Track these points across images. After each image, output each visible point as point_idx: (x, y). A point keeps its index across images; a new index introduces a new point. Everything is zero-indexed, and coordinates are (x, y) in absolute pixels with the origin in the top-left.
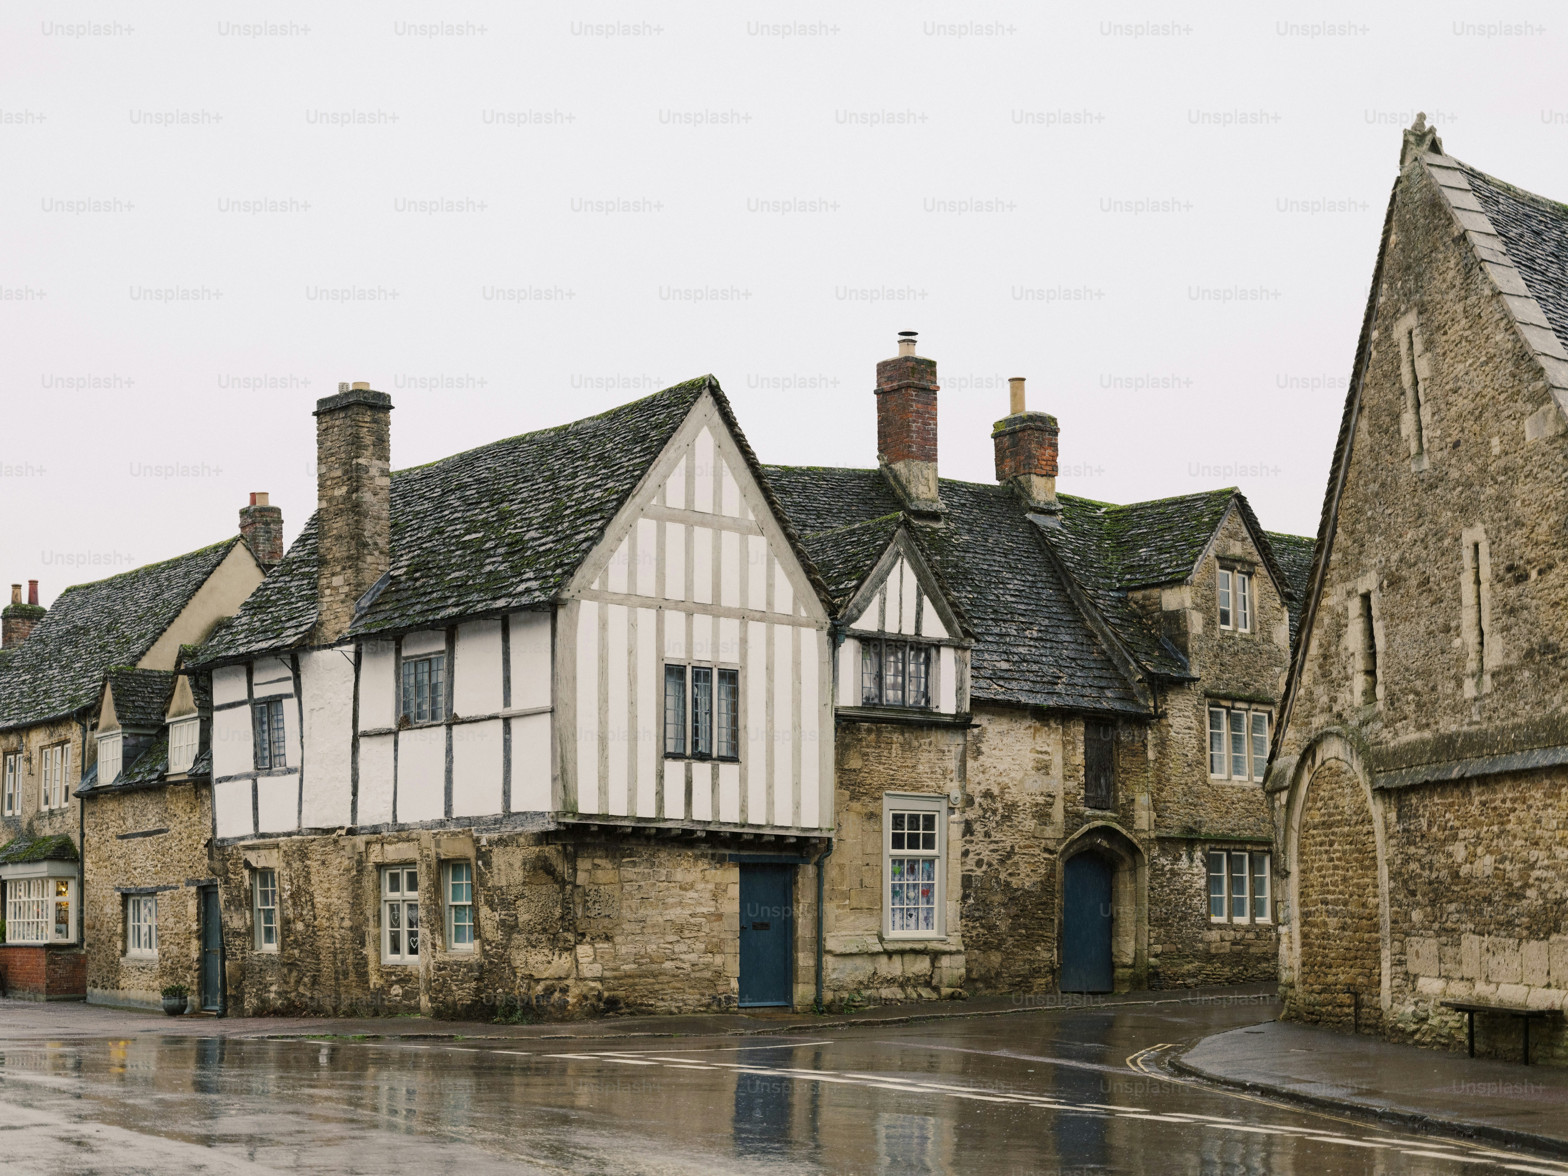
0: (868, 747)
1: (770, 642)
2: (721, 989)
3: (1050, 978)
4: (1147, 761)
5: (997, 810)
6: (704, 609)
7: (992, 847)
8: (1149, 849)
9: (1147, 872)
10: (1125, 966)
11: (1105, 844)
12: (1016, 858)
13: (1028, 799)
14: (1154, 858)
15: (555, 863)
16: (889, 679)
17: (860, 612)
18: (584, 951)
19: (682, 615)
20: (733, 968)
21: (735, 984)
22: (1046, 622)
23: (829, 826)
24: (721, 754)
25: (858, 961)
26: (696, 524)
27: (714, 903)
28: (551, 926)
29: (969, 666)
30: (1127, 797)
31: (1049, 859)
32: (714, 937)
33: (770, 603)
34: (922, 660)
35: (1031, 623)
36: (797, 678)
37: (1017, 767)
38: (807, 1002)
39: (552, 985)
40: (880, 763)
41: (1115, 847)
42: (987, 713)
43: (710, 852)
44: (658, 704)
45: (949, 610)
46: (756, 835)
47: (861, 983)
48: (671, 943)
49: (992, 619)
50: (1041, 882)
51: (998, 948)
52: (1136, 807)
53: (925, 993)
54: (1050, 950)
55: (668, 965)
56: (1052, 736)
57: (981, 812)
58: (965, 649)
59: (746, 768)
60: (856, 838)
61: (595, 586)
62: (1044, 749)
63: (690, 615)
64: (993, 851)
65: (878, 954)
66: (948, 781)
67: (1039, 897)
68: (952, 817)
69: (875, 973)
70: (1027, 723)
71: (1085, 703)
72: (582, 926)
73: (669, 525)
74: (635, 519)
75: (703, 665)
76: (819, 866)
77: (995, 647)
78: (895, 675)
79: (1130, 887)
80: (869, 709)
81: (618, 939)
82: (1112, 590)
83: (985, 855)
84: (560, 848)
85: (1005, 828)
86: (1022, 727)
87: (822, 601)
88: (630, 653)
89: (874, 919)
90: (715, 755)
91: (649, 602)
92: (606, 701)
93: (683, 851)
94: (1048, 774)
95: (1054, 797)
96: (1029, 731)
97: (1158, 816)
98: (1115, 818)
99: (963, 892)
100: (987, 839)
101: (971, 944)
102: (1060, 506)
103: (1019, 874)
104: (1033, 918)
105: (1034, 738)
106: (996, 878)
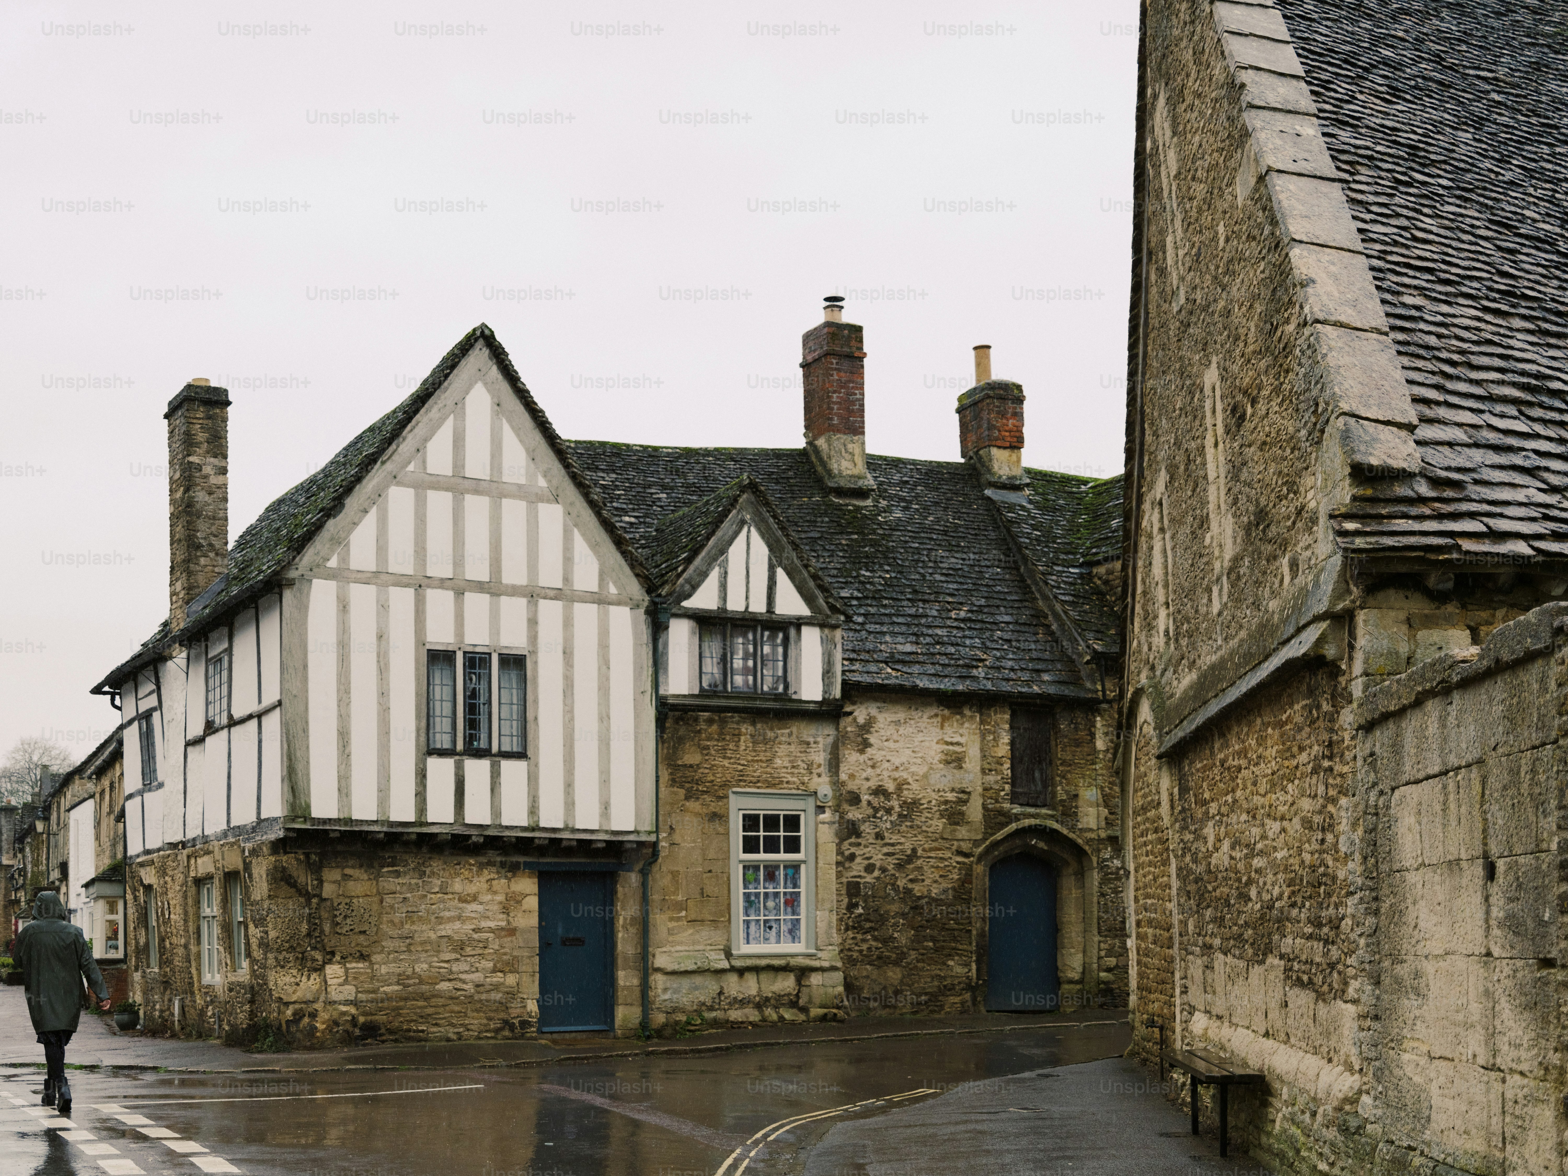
0: (708, 739)
1: (568, 623)
2: (514, 1012)
3: (968, 996)
4: (1095, 751)
5: (892, 808)
6: (480, 587)
7: (885, 850)
8: (1099, 851)
9: (1096, 876)
10: (1071, 982)
11: (1042, 845)
12: (919, 862)
13: (935, 795)
14: (1105, 860)
15: (295, 874)
16: (738, 663)
17: (694, 588)
18: (333, 971)
19: (451, 594)
20: (531, 989)
21: (532, 1007)
22: (983, 602)
23: (648, 828)
24: (503, 749)
25: (698, 980)
26: (468, 491)
27: (505, 916)
28: (299, 944)
29: (839, 647)
30: (1067, 793)
31: (964, 863)
32: (505, 954)
33: (567, 579)
34: (779, 641)
35: (961, 604)
36: (605, 662)
37: (919, 761)
38: (630, 1025)
39: (302, 1009)
40: (725, 758)
41: (1056, 849)
42: (876, 700)
43: (499, 859)
44: (417, 694)
45: (811, 584)
46: (551, 839)
47: (704, 1004)
48: (448, 962)
49: (909, 600)
50: (954, 889)
51: (896, 963)
52: (1080, 803)
53: (788, 1014)
54: (967, 965)
55: (444, 986)
56: (966, 725)
57: (870, 811)
58: (834, 627)
59: (537, 765)
60: (694, 841)
61: (333, 563)
62: (955, 740)
63: (459, 593)
64: (888, 854)
65: (723, 971)
66: (815, 776)
68: (822, 816)
69: (721, 993)
70: (934, 711)
71: (1007, 687)
72: (330, 943)
73: (431, 495)
74: (387, 487)
75: (478, 650)
76: (644, 873)
77: (904, 629)
78: (745, 659)
79: (1075, 893)
80: (708, 697)
81: (376, 958)
82: (1074, 567)
83: (878, 859)
84: (302, 857)
85: (903, 828)
86: (925, 717)
87: (637, 575)
88: (380, 637)
89: (718, 932)
90: (495, 749)
91: (405, 580)
92: (348, 692)
93: (463, 859)
94: (961, 768)
95: (969, 793)
96: (935, 720)
97: (1111, 813)
98: (1052, 816)
99: (846, 900)
100: (879, 841)
101: (860, 958)
102: (1028, 481)
103: (923, 880)
104: (943, 929)
105: (942, 727)
106: (893, 885)
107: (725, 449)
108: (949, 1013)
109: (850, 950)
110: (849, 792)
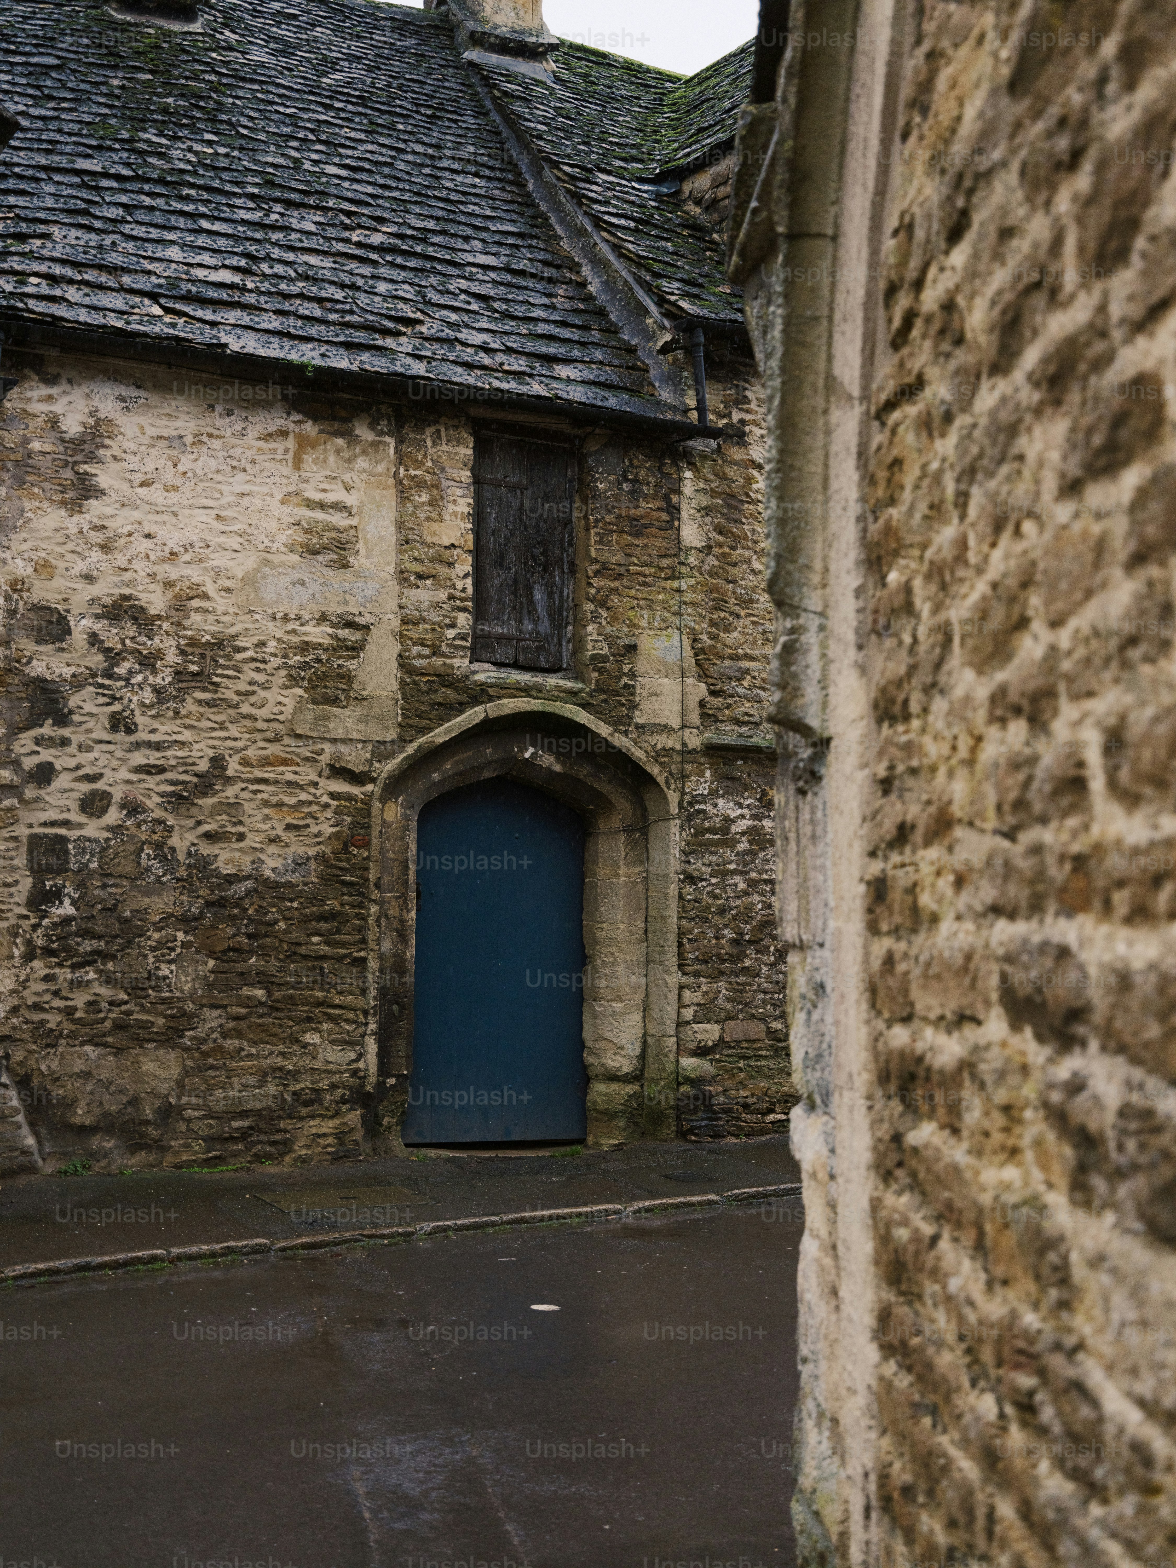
3: (354, 1117)
4: (678, 549)
5: (159, 655)
7: (139, 758)
8: (684, 777)
10: (613, 1077)
11: (548, 761)
12: (231, 792)
13: (276, 630)
14: (696, 799)
22: (431, 224)
30: (611, 640)
31: (349, 797)
35: (381, 220)
41: (584, 772)
49: (252, 197)
50: (321, 858)
51: (167, 1040)
52: (642, 665)
54: (354, 1042)
56: (361, 463)
57: (97, 660)
62: (330, 498)
64: (146, 769)
67: (314, 899)
70: (278, 421)
71: (466, 380)
79: (626, 874)
82: (643, 180)
83: (117, 780)
85: (190, 706)
86: (253, 431)
94: (346, 566)
95: (366, 628)
96: (279, 445)
97: (713, 693)
98: (573, 693)
99: (27, 884)
100: (120, 736)
101: (67, 1028)
103: (241, 837)
104: (292, 956)
105: (297, 464)
106: (159, 846)
108: (304, 1160)
109: (36, 1007)
110: (37, 608)
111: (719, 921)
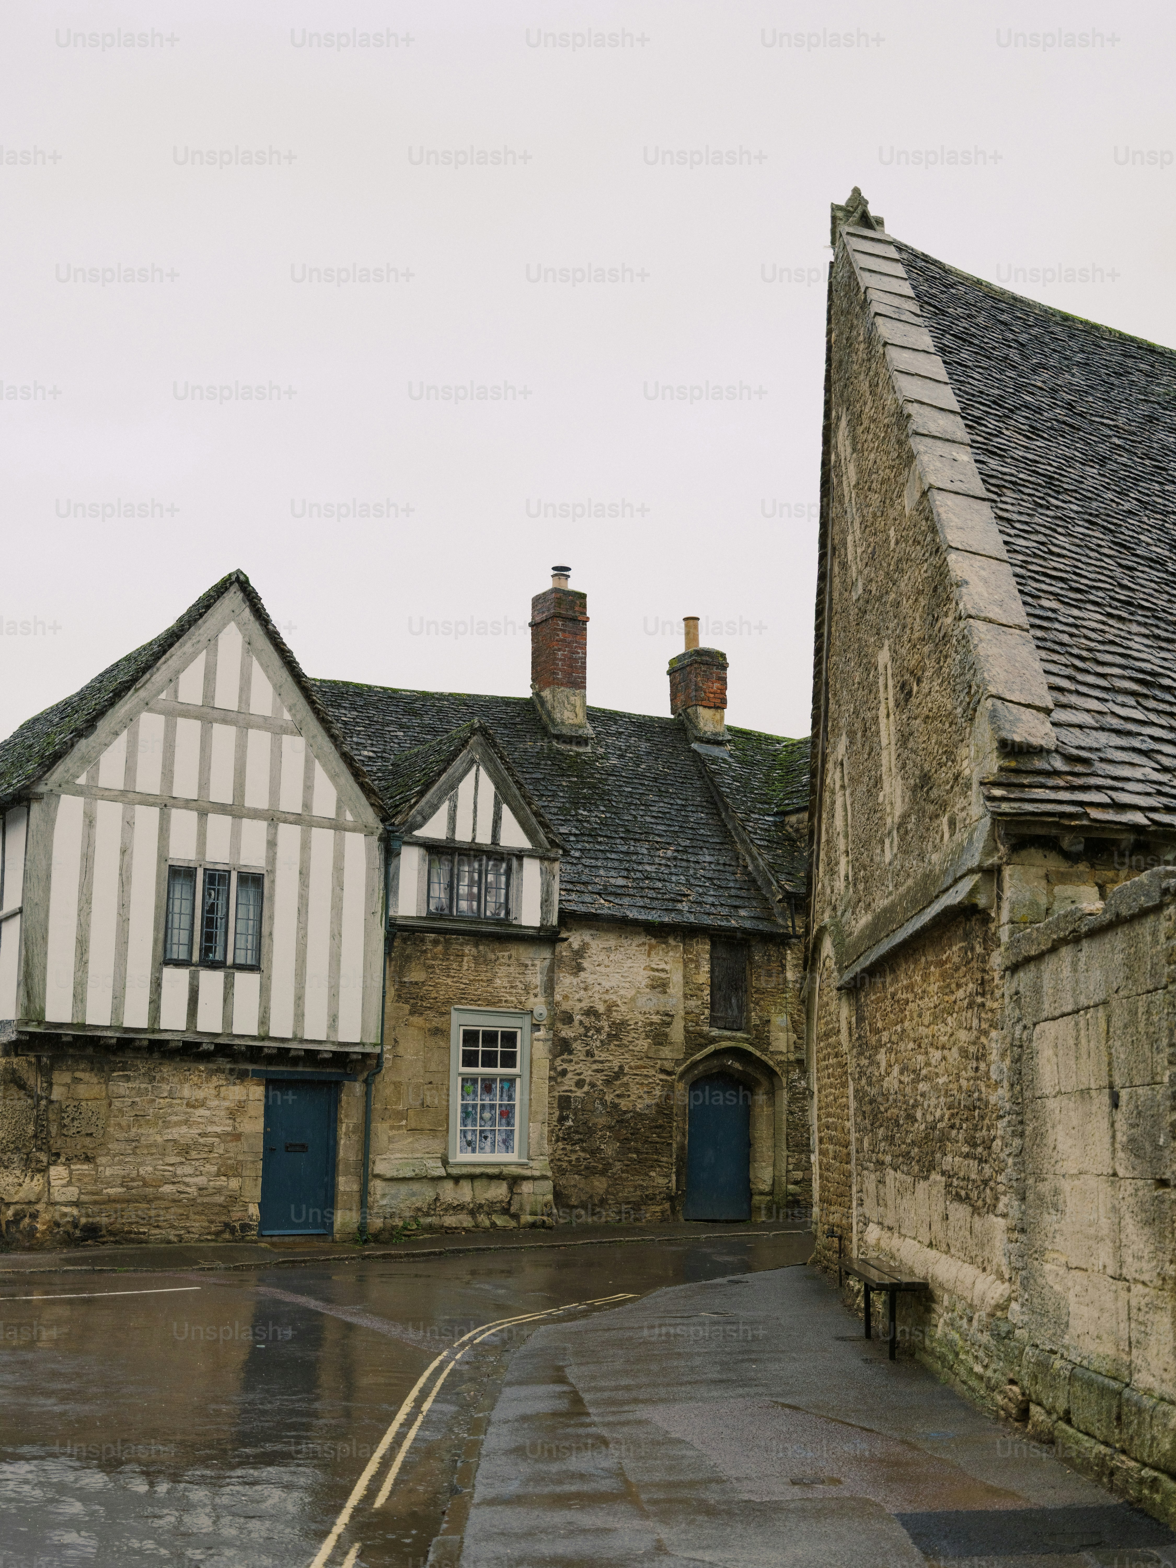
0: (434, 959)
1: (305, 846)
2: (236, 1215)
3: (667, 1205)
4: (785, 981)
5: (602, 1028)
6: (222, 809)
7: (595, 1067)
8: (788, 1072)
9: (784, 1096)
10: (762, 1193)
12: (625, 1079)
13: (641, 1018)
14: (793, 1081)
15: (25, 1077)
16: (463, 890)
17: (426, 819)
18: (58, 1172)
19: (194, 815)
20: (253, 1192)
21: (254, 1210)
22: (688, 843)
23: (373, 1041)
24: (238, 961)
25: (416, 1187)
26: (216, 721)
27: (231, 1121)
28: (24, 1145)
29: (557, 877)
30: (760, 1018)
31: (666, 1081)
32: (229, 1158)
33: (307, 805)
34: (502, 871)
35: (669, 844)
36: (339, 884)
37: (627, 985)
38: (349, 1230)
39: (23, 1210)
40: (448, 976)
41: (750, 1070)
42: (590, 928)
43: (228, 1066)
44: (157, 907)
45: (534, 820)
46: (279, 1048)
47: (419, 1209)
48: (172, 1165)
49: (621, 838)
50: (657, 1105)
51: (603, 1173)
52: (772, 1028)
53: (500, 1221)
54: (667, 1176)
55: (167, 1189)
56: (671, 954)
57: (582, 1030)
58: (555, 860)
59: (269, 978)
60: (416, 1054)
61: (82, 780)
62: (660, 967)
63: (203, 814)
64: (597, 1071)
65: (440, 1178)
66: (532, 996)
67: (653, 1120)
68: (537, 1034)
69: (437, 1199)
70: (642, 939)
71: (708, 921)
72: (56, 1144)
73: (181, 721)
74: (139, 712)
75: (218, 867)
76: (367, 1083)
77: (616, 864)
78: (470, 886)
79: (766, 1110)
80: (434, 919)
81: (102, 1160)
82: (769, 815)
83: (587, 1075)
84: (33, 1060)
85: (612, 1047)
86: (634, 944)
87: (372, 805)
88: (123, 852)
89: (437, 1141)
90: (230, 961)
91: (151, 800)
92: (89, 902)
93: (193, 1066)
94: (665, 992)
95: (672, 1016)
96: (642, 948)
97: (798, 1038)
98: (747, 1039)
99: (557, 1113)
100: (589, 1058)
101: (569, 1168)
102: (730, 737)
103: (629, 1096)
104: (646, 1142)
105: (649, 955)
106: (601, 1099)
107: (459, 695)
108: (650, 1221)
109: (559, 1160)
110: (563, 1012)
111: (802, 1130)
